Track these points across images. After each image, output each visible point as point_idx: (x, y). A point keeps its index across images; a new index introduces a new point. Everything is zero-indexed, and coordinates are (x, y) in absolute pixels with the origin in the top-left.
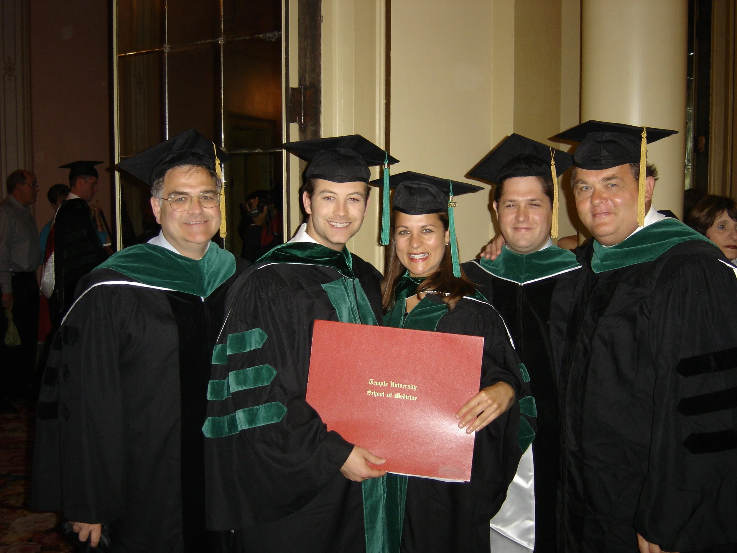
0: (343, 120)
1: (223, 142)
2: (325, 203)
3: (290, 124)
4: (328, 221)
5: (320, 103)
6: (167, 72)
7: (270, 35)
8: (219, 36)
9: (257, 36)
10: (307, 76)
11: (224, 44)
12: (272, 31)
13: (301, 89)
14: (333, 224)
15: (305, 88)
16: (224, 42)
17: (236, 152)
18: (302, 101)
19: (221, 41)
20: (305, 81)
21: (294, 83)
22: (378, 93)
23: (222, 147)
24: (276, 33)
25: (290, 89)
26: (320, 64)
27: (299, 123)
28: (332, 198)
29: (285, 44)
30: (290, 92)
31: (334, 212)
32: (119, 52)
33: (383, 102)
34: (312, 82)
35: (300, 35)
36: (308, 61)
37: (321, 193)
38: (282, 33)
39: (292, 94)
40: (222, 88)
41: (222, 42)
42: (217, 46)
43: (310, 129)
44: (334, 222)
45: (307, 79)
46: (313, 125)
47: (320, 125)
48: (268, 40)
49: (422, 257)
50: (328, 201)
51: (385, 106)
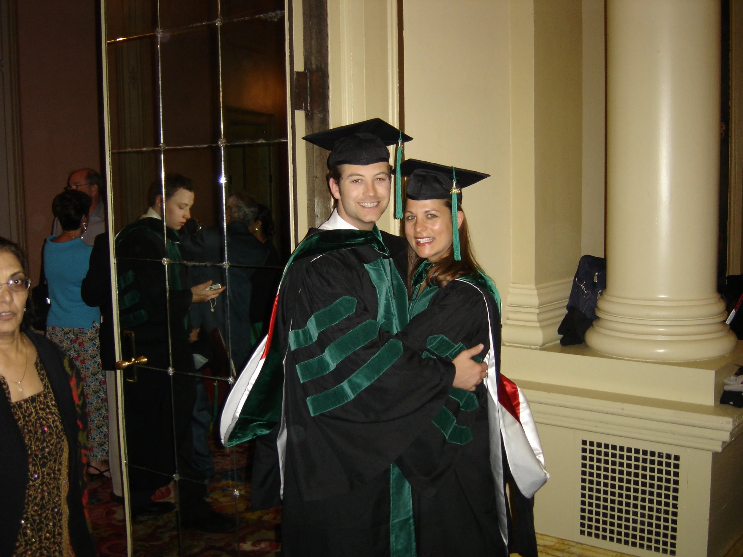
0: (353, 107)
1: (222, 133)
2: (353, 186)
3: (296, 111)
4: (358, 203)
5: (328, 88)
6: (160, 59)
7: (271, 14)
8: (217, 17)
9: (257, 16)
10: (313, 58)
11: (221, 27)
12: (274, 11)
13: (306, 74)
14: (364, 204)
15: (311, 72)
16: (221, 24)
17: (236, 143)
18: (308, 86)
19: (218, 23)
20: (311, 64)
21: (299, 67)
22: (391, 77)
23: (222, 138)
24: (279, 12)
25: (295, 73)
26: (327, 45)
27: (305, 111)
28: (360, 181)
29: (288, 24)
30: (295, 76)
31: (363, 194)
32: (107, 38)
33: (396, 85)
34: (319, 64)
35: (304, 13)
36: (314, 42)
37: (348, 177)
38: (284, 12)
39: (297, 78)
40: (221, 74)
41: (220, 24)
42: (213, 29)
43: (318, 116)
44: (365, 203)
45: (313, 62)
46: (320, 112)
47: (328, 112)
48: (270, 20)
49: (428, 241)
50: (357, 184)
51: (398, 91)
